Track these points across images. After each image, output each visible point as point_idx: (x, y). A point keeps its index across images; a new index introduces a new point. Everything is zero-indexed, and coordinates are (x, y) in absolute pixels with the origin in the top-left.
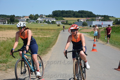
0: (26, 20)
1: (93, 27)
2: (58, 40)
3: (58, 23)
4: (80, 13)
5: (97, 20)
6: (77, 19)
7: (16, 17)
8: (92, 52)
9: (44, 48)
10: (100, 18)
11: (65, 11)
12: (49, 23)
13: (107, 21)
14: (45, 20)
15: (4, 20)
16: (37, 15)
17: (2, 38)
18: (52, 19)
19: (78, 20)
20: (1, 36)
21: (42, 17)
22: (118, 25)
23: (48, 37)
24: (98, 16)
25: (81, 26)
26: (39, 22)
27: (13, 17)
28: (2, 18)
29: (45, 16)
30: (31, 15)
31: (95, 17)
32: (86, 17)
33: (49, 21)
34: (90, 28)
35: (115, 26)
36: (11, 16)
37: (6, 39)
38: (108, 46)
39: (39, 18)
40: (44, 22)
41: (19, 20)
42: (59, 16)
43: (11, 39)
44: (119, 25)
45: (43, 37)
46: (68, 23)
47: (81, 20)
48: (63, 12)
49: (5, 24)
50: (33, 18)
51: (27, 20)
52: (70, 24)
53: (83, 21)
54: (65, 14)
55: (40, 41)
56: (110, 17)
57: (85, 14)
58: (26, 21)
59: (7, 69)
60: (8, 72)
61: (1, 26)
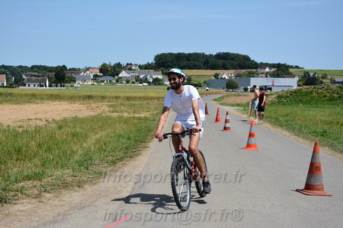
0: (92, 77)
1: (251, 91)
3: (168, 83)
4: (220, 58)
5: (261, 75)
6: (214, 72)
7: (70, 69)
9: (132, 142)
10: (267, 70)
11: (183, 54)
12: (148, 82)
13: (284, 77)
14: (138, 77)
15: (40, 78)
16: (119, 65)
17: (35, 119)
18: (155, 74)
19: (216, 76)
20: (33, 117)
21: (131, 69)
22: (309, 87)
23: (142, 115)
24: (264, 65)
25: (224, 88)
26: (124, 82)
27: (62, 70)
28: (37, 74)
29: (137, 67)
30: (104, 65)
31: (256, 68)
32: (234, 68)
33: (146, 79)
34: (245, 93)
35: (301, 90)
36: (56, 68)
37: (45, 122)
38: (285, 135)
39: (124, 72)
40: (134, 81)
41: (77, 77)
43: (56, 123)
44: (312, 87)
45: (131, 117)
46: (193, 82)
47: (222, 74)
48: (179, 57)
49: (44, 87)
50: (110, 72)
51: (96, 76)
53: (227, 78)
54: (185, 63)
55: (124, 127)
56: (292, 67)
57: (232, 62)
58: (92, 79)
59: (43, 194)
60: (44, 201)
61: (35, 92)
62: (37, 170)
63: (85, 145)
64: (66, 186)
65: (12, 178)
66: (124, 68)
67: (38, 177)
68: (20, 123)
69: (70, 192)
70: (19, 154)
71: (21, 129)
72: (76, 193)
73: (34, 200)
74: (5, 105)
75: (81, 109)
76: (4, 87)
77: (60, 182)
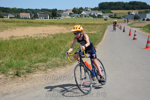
0: (69, 14)
1: (146, 20)
2: (104, 36)
3: (105, 17)
4: (131, 4)
7: (59, 11)
8: (146, 50)
11: (113, 2)
12: (95, 16)
14: (90, 14)
15: (45, 15)
16: (81, 8)
17: (43, 34)
18: (99, 13)
19: (129, 13)
20: (42, 33)
21: (87, 10)
23: (93, 32)
25: (132, 19)
26: (84, 17)
27: (55, 11)
28: (44, 13)
29: (90, 9)
30: (74, 8)
32: (138, 9)
33: (94, 15)
34: (144, 21)
36: (52, 10)
37: (47, 35)
39: (84, 12)
40: (89, 16)
41: (62, 14)
42: (106, 9)
43: (53, 36)
46: (117, 16)
47: (132, 12)
48: (111, 4)
49: (47, 19)
50: (77, 11)
51: (70, 14)
52: (119, 18)
53: (134, 14)
54: (114, 7)
57: (137, 6)
58: (69, 15)
59: (47, 69)
60: (48, 72)
61: (43, 21)
62: (44, 58)
63: (66, 46)
64: (58, 66)
65: (33, 61)
66: (84, 10)
67: (45, 61)
68: (36, 36)
69: (60, 68)
70: (36, 50)
71: (37, 39)
72: (63, 69)
73: (43, 72)
74: (30, 27)
75: (64, 29)
76: (29, 19)
77: (55, 64)
